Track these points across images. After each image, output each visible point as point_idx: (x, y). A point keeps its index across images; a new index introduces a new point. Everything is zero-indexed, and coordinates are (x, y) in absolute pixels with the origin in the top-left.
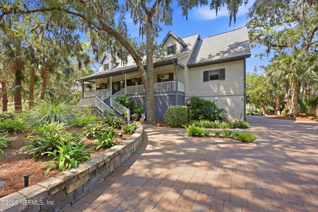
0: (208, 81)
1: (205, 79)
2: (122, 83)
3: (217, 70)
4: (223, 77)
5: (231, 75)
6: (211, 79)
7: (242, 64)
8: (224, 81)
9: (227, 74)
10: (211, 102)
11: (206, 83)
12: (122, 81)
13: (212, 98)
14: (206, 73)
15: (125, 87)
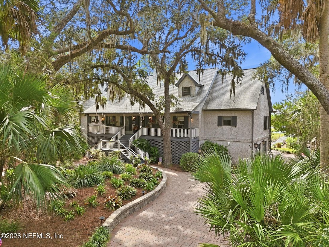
0: (222, 126)
1: (220, 124)
2: (134, 119)
3: (230, 117)
4: (235, 125)
5: (242, 123)
6: (225, 125)
7: (251, 115)
8: (236, 128)
9: (238, 121)
10: (224, 146)
11: (220, 128)
12: (134, 117)
13: (225, 142)
14: (220, 118)
15: (141, 128)
